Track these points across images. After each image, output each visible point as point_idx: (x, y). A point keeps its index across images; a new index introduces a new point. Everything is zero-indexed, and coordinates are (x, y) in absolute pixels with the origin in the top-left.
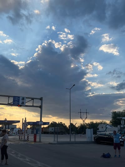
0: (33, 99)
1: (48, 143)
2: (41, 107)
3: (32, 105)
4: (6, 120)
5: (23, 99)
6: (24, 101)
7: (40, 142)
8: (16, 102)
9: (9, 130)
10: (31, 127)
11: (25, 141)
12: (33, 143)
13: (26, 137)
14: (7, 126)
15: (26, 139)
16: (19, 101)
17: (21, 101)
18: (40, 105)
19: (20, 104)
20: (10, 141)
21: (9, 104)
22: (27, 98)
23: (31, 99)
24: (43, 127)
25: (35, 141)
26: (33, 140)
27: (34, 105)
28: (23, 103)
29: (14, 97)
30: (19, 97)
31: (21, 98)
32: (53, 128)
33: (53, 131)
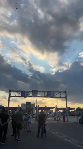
0: (60, 92)
1: (73, 122)
2: (66, 98)
4: (46, 107)
5: (54, 93)
6: (54, 94)
7: (68, 121)
8: (50, 95)
9: (48, 113)
10: (63, 111)
11: (58, 121)
12: (63, 122)
13: (58, 118)
14: (47, 111)
15: (58, 119)
16: (51, 94)
17: (52, 94)
19: (52, 96)
20: (48, 121)
21: (45, 97)
22: (56, 92)
24: (71, 112)
25: (64, 121)
26: (63, 120)
27: (61, 96)
28: (54, 95)
29: (48, 92)
30: (51, 92)
31: (52, 92)
33: (78, 114)
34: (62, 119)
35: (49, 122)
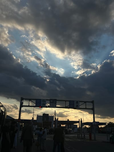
0: (85, 102)
2: (93, 109)
3: (85, 108)
5: (77, 102)
6: (78, 104)
7: (95, 140)
8: (72, 105)
9: (71, 129)
10: (90, 127)
11: (82, 138)
12: (89, 141)
13: (83, 135)
14: (69, 126)
18: (92, 107)
21: (66, 107)
22: (80, 102)
23: (84, 103)
26: (89, 138)
28: (77, 106)
29: (70, 101)
31: (75, 102)
32: (110, 128)
34: (87, 136)
35: (70, 140)
